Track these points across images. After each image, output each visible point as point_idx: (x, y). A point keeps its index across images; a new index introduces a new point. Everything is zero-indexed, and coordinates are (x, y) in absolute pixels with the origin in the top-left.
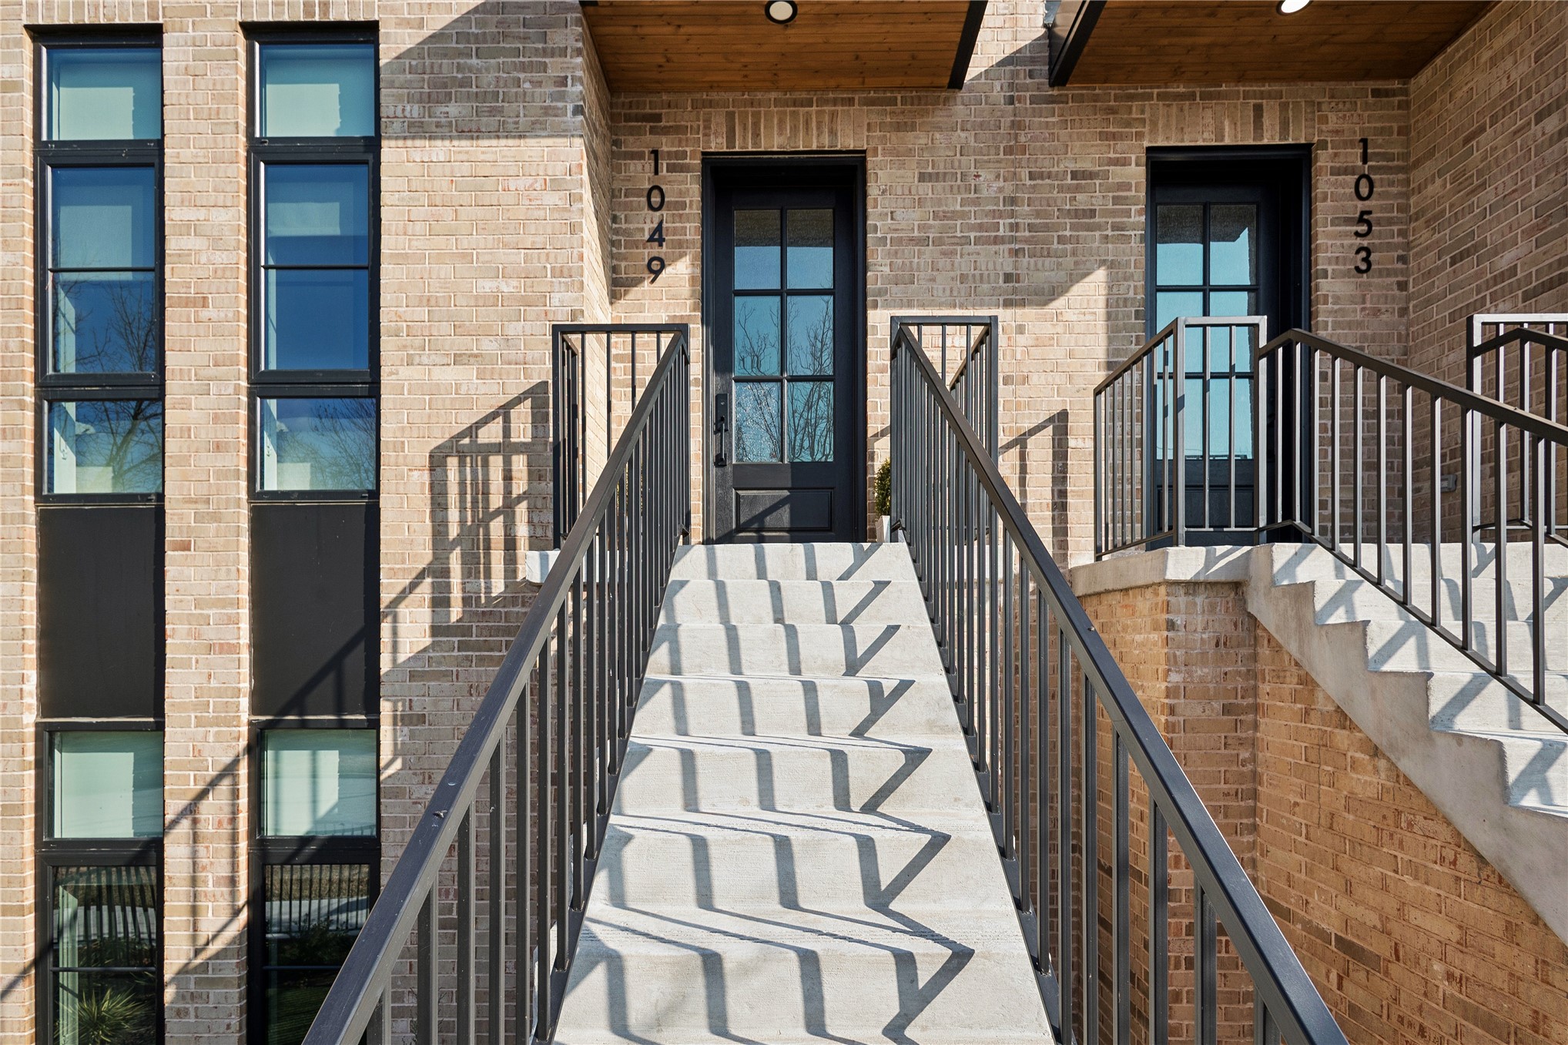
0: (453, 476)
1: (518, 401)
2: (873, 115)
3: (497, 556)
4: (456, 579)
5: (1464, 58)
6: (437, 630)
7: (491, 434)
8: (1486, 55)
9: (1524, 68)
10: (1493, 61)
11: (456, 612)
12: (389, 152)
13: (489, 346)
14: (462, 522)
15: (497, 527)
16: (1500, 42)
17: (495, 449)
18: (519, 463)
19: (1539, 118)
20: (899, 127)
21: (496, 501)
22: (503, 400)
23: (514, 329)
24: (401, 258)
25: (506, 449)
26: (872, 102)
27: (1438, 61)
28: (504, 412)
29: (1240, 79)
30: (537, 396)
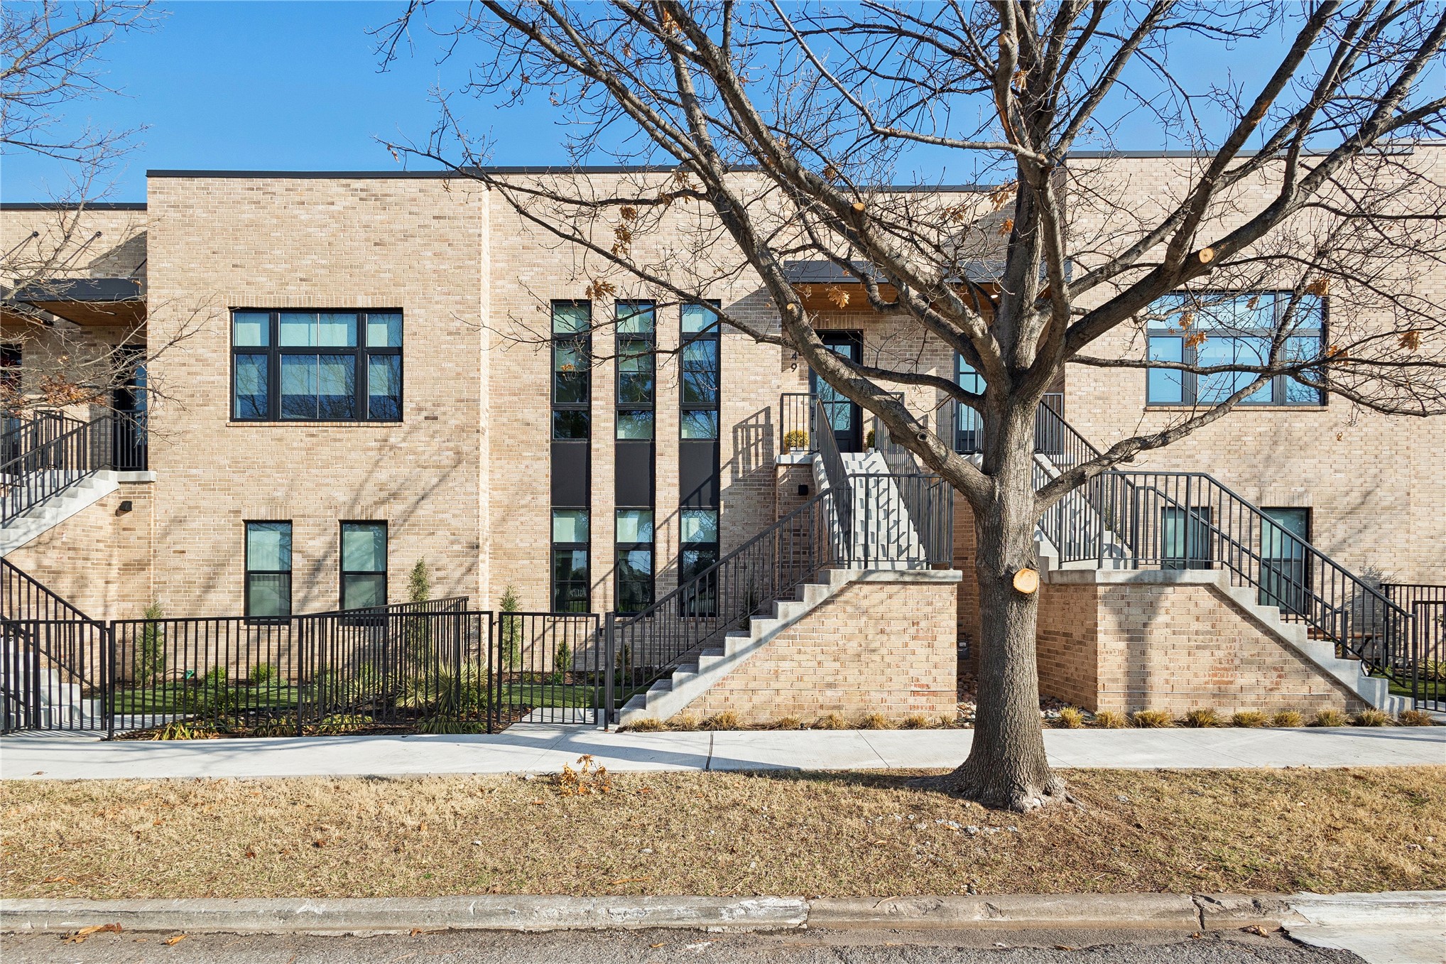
0: (740, 433)
1: (761, 412)
2: (865, 318)
3: (753, 459)
4: (741, 466)
6: (735, 480)
7: (752, 422)
11: (740, 475)
12: (723, 338)
13: (753, 396)
14: (743, 446)
15: (753, 449)
17: (752, 426)
18: (760, 430)
21: (752, 441)
22: (757, 412)
23: (760, 391)
24: (726, 370)
25: (756, 426)
28: (756, 415)
30: (767, 411)
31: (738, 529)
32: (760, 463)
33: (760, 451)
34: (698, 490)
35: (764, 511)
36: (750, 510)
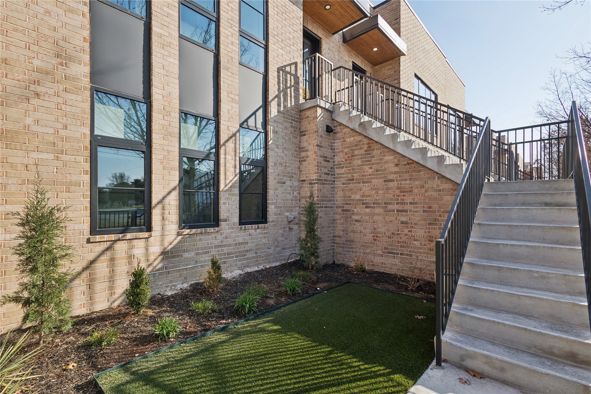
0: (281, 76)
1: (293, 64)
2: (323, 32)
3: (289, 98)
4: (282, 100)
5: (383, 67)
6: (279, 112)
7: (288, 69)
8: (387, 68)
9: (392, 73)
10: (388, 69)
11: (282, 109)
13: (288, 49)
14: (283, 87)
15: (289, 91)
16: (389, 67)
17: (288, 73)
18: (292, 78)
19: (395, 80)
20: (326, 37)
21: (289, 85)
22: (290, 63)
25: (291, 74)
26: (323, 29)
27: (379, 66)
28: (290, 65)
29: (361, 56)
30: (296, 64)
31: (279, 151)
32: (293, 104)
33: (293, 94)
34: (254, 113)
35: (295, 140)
36: (287, 138)
